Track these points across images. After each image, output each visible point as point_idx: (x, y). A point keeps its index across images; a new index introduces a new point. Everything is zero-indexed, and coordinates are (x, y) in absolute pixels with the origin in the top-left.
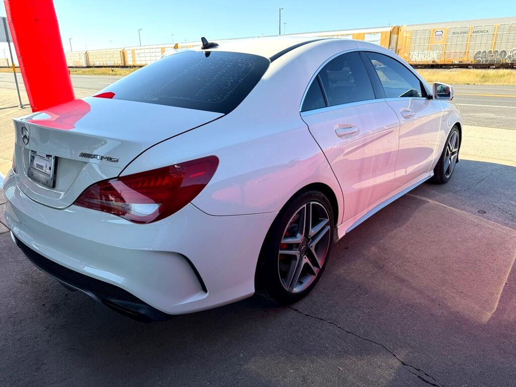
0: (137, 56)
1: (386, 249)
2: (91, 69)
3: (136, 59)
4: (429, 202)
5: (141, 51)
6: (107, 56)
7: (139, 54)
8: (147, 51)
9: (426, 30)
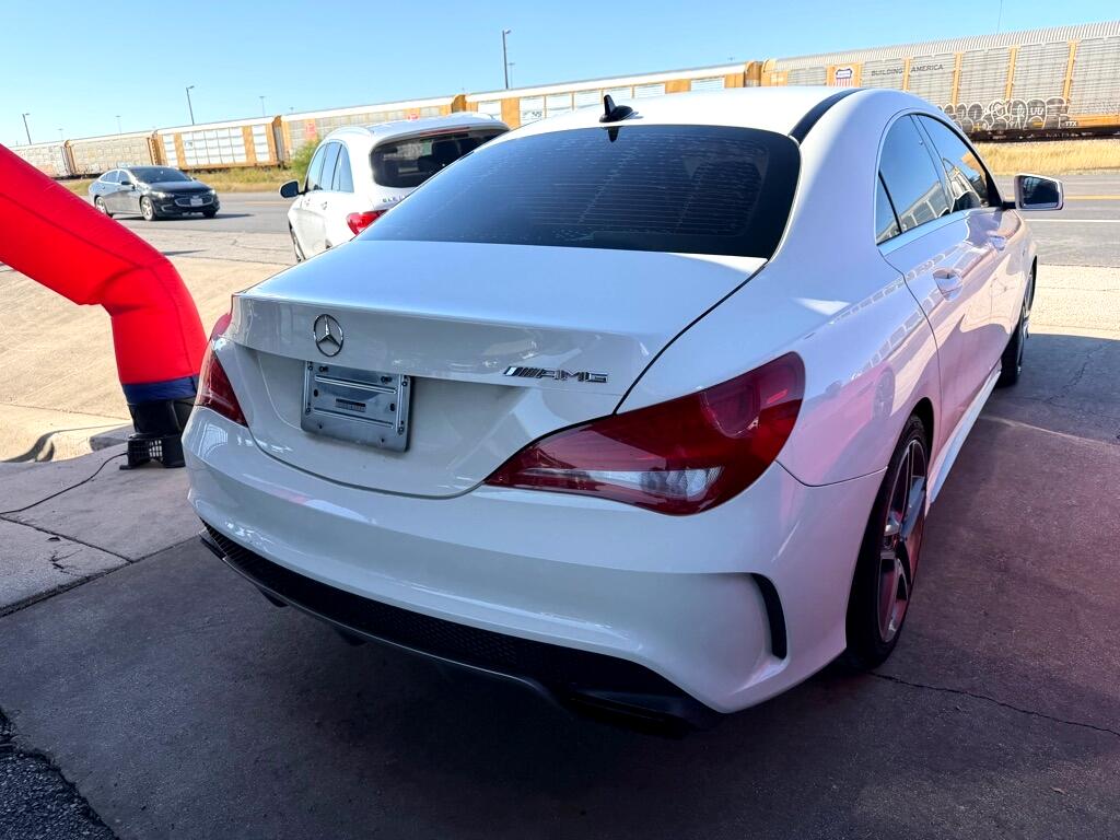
0: (187, 147)
1: (988, 531)
2: (81, 181)
3: (187, 154)
4: (1008, 425)
5: (197, 136)
6: (118, 150)
7: (191, 144)
8: (209, 135)
9: (817, 68)
